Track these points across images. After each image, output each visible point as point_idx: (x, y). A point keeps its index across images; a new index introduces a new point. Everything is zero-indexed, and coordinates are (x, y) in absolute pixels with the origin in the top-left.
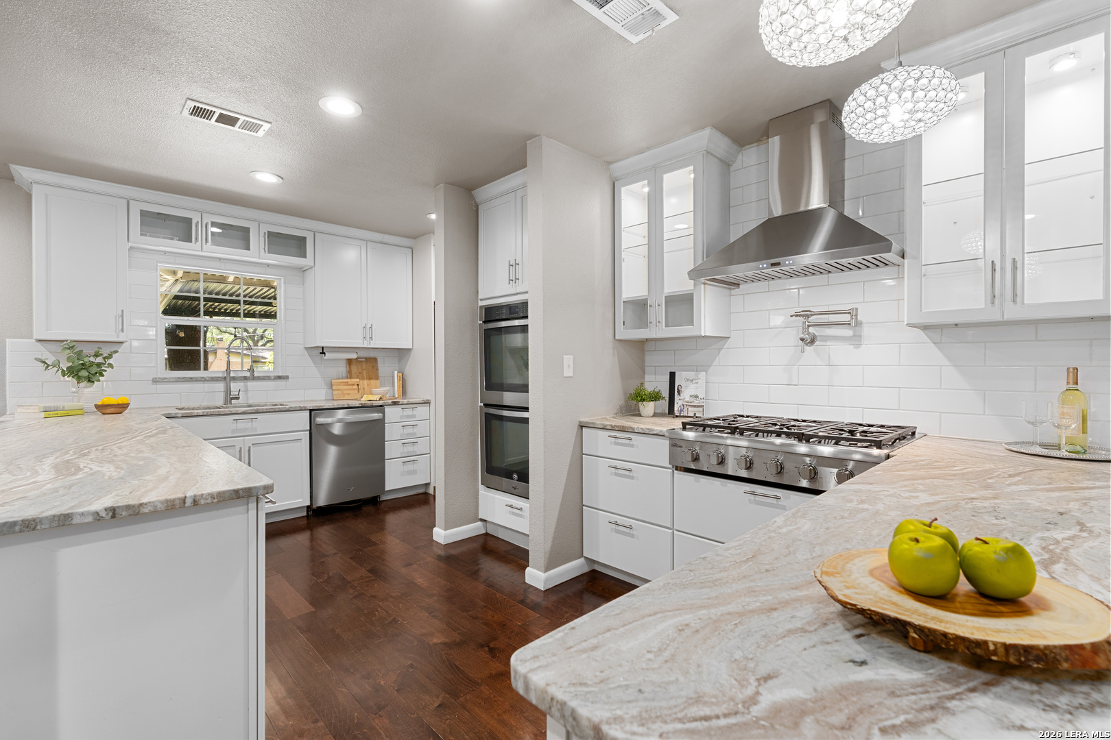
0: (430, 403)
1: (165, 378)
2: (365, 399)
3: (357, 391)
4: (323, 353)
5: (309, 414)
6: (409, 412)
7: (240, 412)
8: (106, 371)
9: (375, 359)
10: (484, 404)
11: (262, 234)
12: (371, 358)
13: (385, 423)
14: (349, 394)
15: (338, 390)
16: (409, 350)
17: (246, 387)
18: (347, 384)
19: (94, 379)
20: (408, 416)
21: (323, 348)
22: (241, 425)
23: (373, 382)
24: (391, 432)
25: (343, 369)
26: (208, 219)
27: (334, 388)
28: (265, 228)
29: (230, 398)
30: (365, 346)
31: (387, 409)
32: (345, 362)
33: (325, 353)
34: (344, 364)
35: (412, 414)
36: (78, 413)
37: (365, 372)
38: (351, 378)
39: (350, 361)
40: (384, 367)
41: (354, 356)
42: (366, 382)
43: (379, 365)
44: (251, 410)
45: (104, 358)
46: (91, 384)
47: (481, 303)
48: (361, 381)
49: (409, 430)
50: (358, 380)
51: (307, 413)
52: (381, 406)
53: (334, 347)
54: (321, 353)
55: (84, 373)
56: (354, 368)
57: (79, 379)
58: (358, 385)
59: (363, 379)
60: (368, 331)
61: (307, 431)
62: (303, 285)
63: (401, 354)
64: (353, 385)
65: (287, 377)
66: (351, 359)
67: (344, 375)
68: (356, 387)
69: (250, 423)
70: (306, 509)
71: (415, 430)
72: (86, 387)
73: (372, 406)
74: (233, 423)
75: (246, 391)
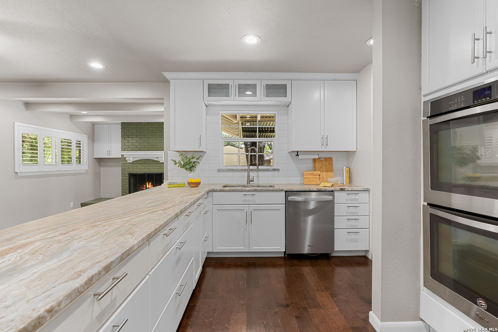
0: (369, 191)
1: (222, 169)
2: (322, 186)
3: (318, 179)
4: (297, 155)
5: (285, 194)
6: (353, 197)
7: (247, 190)
8: (196, 165)
9: (331, 159)
10: (428, 204)
11: (263, 86)
12: (328, 158)
13: (334, 203)
14: (313, 181)
15: (307, 178)
16: (355, 151)
17: (258, 175)
18: (312, 174)
19: (192, 169)
20: (352, 200)
21: (297, 152)
22: (247, 198)
23: (329, 173)
24: (340, 210)
25: (310, 165)
26: (237, 82)
27: (304, 177)
28: (265, 83)
29: (250, 181)
30: (323, 150)
31: (336, 194)
32: (312, 160)
33: (298, 155)
34: (311, 161)
35: (355, 198)
36: (183, 186)
37: (324, 167)
38: (315, 170)
39: (315, 160)
40: (337, 164)
41: (317, 157)
42: (325, 173)
43: (333, 163)
44: (252, 189)
45: (197, 159)
46: (191, 171)
47: (424, 99)
48: (322, 173)
49: (353, 210)
50: (320, 172)
51: (284, 193)
52: (332, 191)
53: (306, 151)
54: (296, 155)
55: (188, 167)
56: (317, 164)
57: (186, 169)
58: (319, 175)
59: (323, 171)
60: (325, 140)
61: (283, 204)
62: (288, 115)
63: (349, 154)
64: (317, 175)
65: (278, 170)
66: (315, 159)
67: (311, 169)
68: (318, 176)
69: (252, 197)
70: (283, 253)
71: (357, 210)
72: (190, 173)
73: (325, 191)
74: (243, 196)
75: (258, 177)
